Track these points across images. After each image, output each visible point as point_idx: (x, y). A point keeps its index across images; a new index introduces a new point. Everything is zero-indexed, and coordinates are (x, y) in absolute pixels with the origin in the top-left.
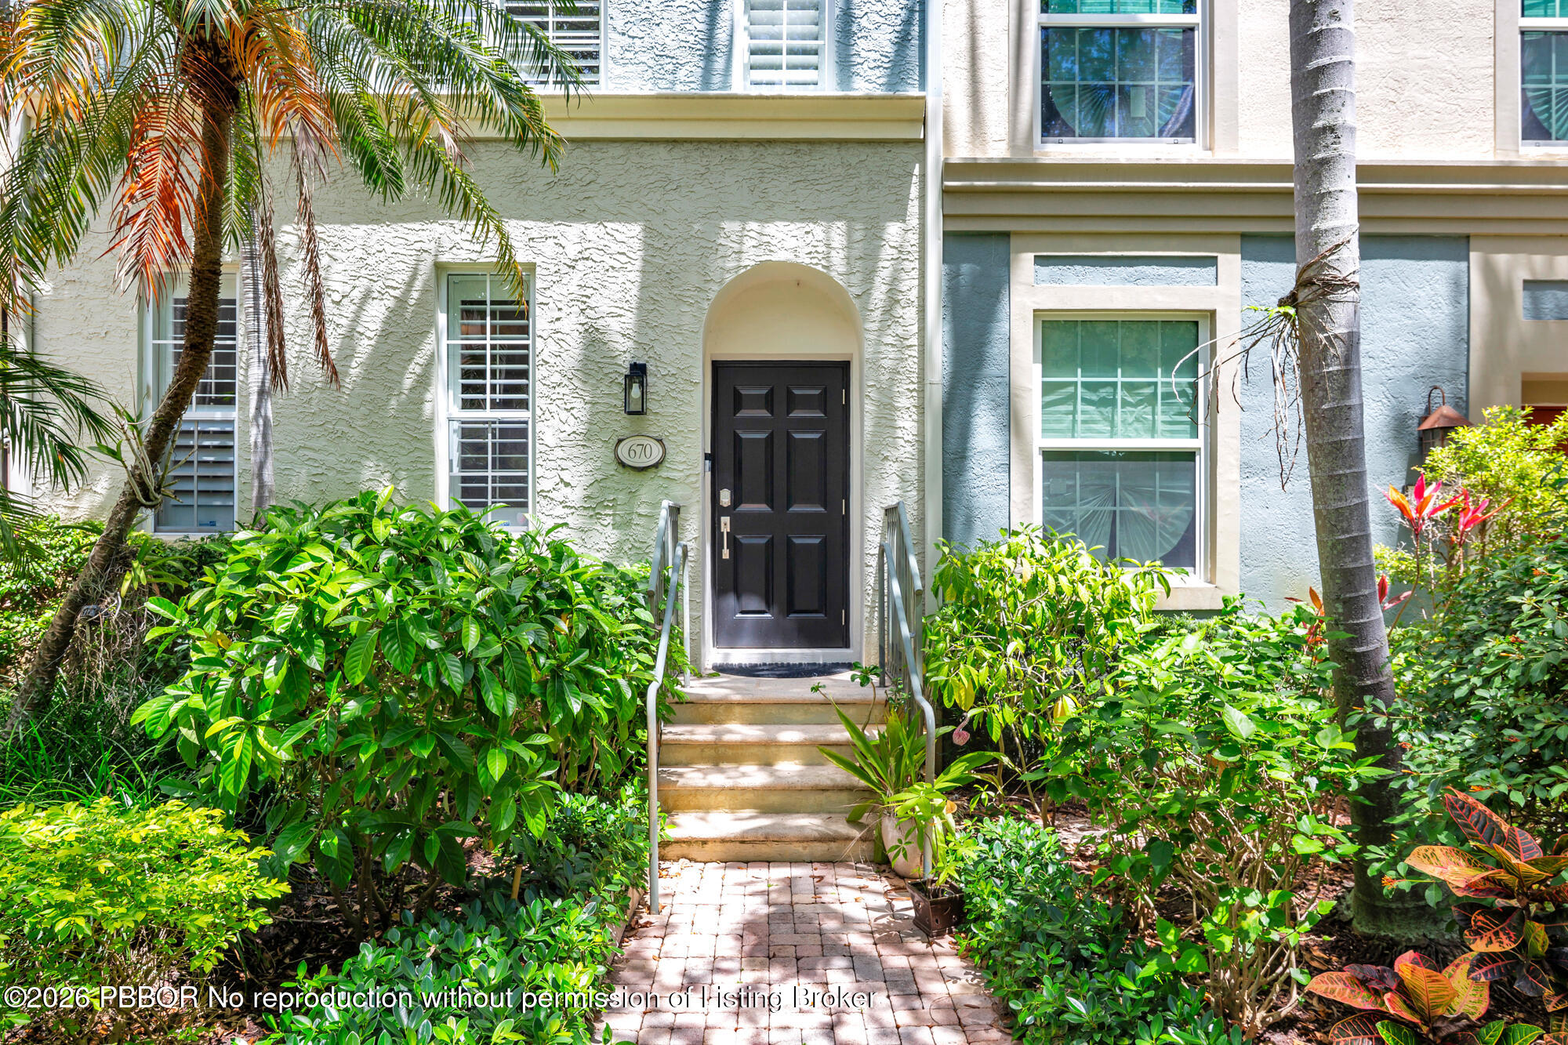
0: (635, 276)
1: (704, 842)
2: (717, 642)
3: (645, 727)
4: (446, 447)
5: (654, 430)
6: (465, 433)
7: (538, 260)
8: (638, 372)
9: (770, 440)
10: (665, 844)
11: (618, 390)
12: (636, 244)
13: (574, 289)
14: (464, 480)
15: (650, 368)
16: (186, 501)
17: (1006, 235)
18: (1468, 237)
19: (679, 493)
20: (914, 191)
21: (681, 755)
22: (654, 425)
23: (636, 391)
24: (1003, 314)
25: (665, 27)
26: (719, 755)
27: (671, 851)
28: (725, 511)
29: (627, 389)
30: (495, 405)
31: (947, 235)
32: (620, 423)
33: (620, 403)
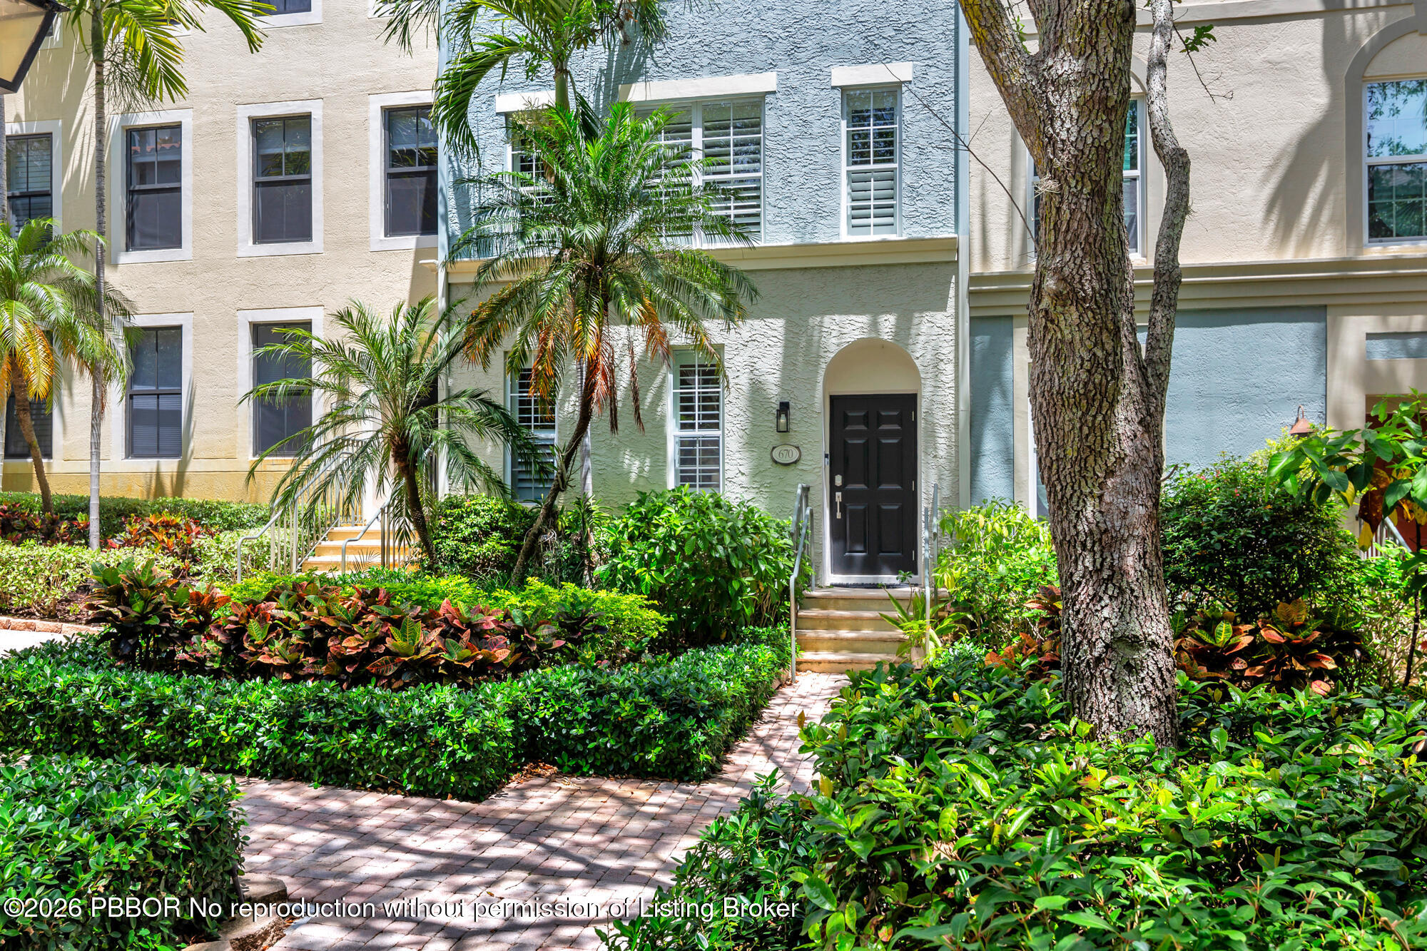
0: (780, 350)
1: (820, 663)
2: (834, 571)
3: (788, 600)
4: (672, 450)
5: (795, 441)
6: (682, 443)
7: (726, 342)
8: (784, 408)
9: (866, 445)
10: (799, 663)
11: (773, 418)
12: (782, 330)
13: (746, 358)
14: (682, 471)
15: (792, 404)
16: (527, 485)
17: (1011, 317)
18: (1325, 306)
19: (809, 479)
20: (952, 293)
21: (808, 624)
22: (795, 438)
23: (783, 420)
24: (1008, 367)
25: (800, 201)
26: (832, 624)
27: (802, 667)
28: (839, 489)
29: (778, 417)
30: (702, 426)
31: (971, 319)
32: (774, 438)
33: (774, 425)
